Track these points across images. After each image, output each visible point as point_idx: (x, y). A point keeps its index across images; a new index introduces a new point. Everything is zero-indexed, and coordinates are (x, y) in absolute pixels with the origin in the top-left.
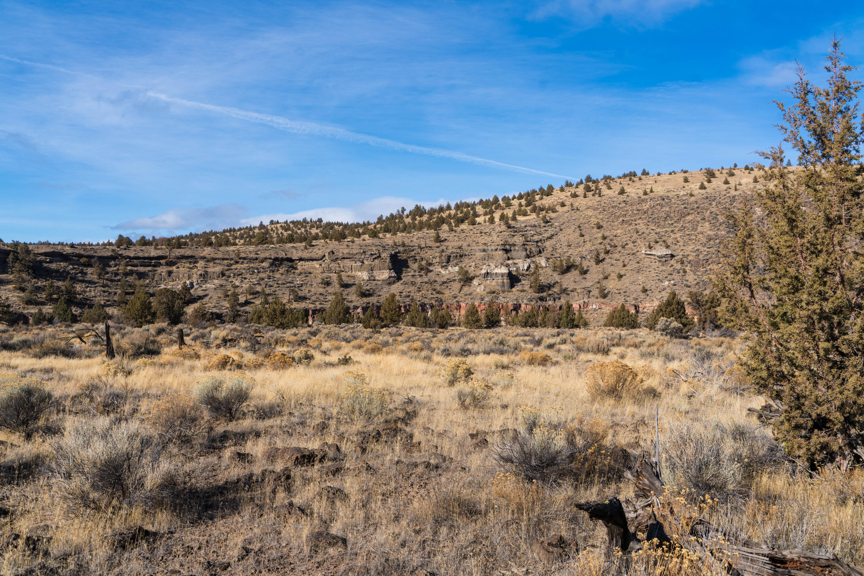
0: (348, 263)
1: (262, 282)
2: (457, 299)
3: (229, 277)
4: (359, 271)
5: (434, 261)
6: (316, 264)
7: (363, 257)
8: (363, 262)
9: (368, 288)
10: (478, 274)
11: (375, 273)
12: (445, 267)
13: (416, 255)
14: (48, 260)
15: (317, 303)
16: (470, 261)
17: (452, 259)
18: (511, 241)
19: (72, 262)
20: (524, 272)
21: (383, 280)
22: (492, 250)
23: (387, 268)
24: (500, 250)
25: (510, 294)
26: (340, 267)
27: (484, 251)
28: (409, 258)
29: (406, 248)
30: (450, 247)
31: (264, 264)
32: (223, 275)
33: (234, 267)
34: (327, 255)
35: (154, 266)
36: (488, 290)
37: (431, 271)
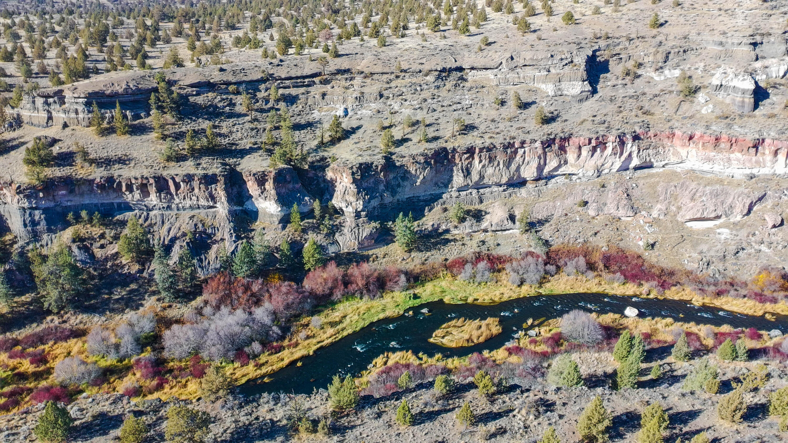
0: (529, 72)
1: (424, 105)
2: (670, 124)
3: (388, 98)
4: (544, 82)
5: (646, 60)
6: (490, 74)
7: (550, 63)
8: (549, 71)
9: (552, 109)
10: (706, 83)
11: (564, 85)
12: (659, 69)
13: (623, 52)
14: (194, 93)
15: (486, 136)
16: (697, 59)
17: (671, 57)
18: (765, 26)
19: (221, 91)
20: (779, 81)
21: (573, 97)
22: (733, 43)
23: (579, 78)
24: (745, 44)
25: (751, 120)
26: (519, 78)
27: (721, 44)
28: (612, 57)
29: (610, 41)
30: (671, 37)
31: (428, 78)
32: (381, 96)
33: (393, 84)
34: (504, 62)
35: (308, 86)
36: (718, 112)
37: (639, 76)
